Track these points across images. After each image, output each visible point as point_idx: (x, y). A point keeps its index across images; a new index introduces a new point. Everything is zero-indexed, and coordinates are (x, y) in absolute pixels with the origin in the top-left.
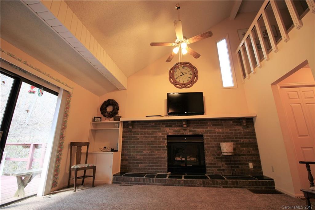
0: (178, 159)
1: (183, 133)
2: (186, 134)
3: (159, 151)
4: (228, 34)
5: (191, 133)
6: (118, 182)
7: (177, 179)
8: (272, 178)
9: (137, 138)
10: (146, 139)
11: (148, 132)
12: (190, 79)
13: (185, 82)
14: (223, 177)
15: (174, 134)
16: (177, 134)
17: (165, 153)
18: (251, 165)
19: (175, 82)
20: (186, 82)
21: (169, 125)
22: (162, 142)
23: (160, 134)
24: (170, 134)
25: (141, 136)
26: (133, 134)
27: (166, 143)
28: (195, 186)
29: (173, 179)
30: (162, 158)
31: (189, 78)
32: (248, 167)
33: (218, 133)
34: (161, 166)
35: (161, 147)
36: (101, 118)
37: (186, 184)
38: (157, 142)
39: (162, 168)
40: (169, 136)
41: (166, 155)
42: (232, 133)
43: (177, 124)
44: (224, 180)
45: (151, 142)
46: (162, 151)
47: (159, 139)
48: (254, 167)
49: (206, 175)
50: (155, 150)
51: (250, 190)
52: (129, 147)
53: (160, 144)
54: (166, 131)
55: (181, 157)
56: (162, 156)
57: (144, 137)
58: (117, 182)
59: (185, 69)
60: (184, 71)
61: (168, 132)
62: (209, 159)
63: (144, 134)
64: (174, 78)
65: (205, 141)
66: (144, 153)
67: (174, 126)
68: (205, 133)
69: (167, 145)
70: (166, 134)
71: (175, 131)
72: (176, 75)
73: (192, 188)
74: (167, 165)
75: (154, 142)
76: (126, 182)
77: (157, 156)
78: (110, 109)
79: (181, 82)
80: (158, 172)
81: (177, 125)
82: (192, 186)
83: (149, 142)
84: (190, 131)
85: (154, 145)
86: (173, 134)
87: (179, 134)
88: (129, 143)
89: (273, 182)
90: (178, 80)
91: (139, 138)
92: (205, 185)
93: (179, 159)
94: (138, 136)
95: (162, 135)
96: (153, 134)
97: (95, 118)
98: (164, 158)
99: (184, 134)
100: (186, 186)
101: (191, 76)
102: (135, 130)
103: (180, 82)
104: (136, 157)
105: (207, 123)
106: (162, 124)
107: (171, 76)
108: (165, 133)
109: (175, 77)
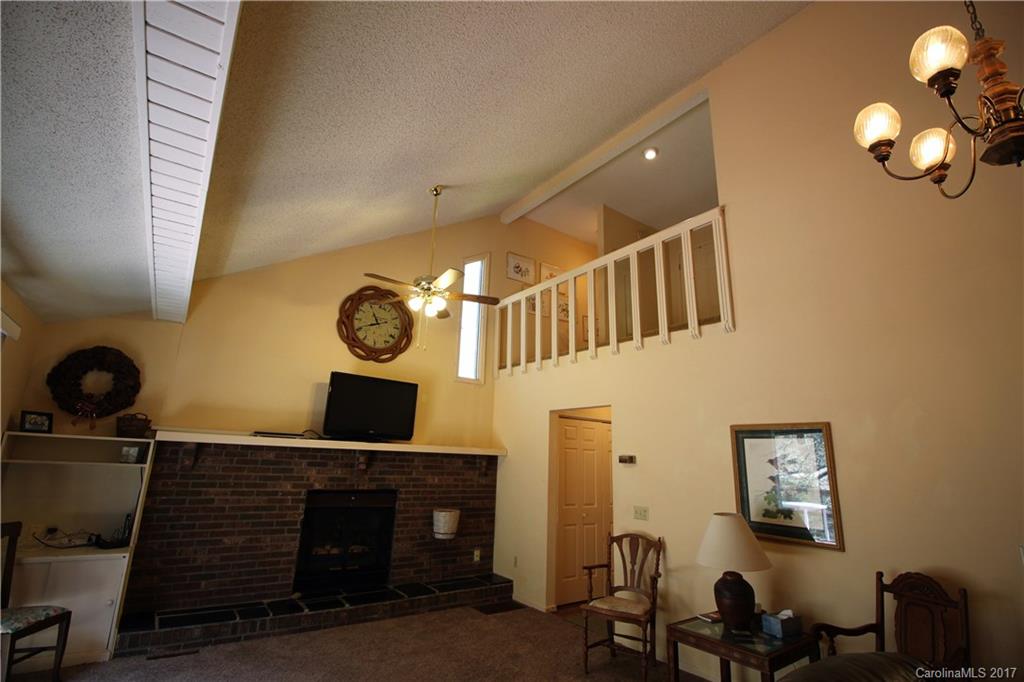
0: (319, 553)
1: (353, 485)
2: (361, 488)
3: (276, 536)
4: (490, 253)
5: (373, 486)
6: (137, 649)
7: (333, 610)
8: (511, 578)
9: (208, 497)
10: (239, 501)
11: (248, 478)
12: (392, 341)
13: (378, 346)
14: (429, 586)
15: (328, 488)
16: (335, 488)
17: (294, 539)
18: (477, 554)
19: (354, 340)
20: (380, 345)
21: (319, 461)
22: (288, 508)
23: (289, 487)
24: (317, 486)
25: (223, 490)
26: (194, 485)
27: (301, 511)
28: (372, 620)
29: (320, 611)
30: (283, 555)
31: (391, 336)
32: (472, 559)
33: (431, 486)
34: (275, 579)
35: (285, 524)
36: (50, 417)
37: (353, 619)
38: (274, 508)
39: (280, 582)
40: (313, 494)
41: (294, 546)
42: (457, 486)
43: (342, 459)
44: (432, 595)
45: (257, 508)
46: (286, 534)
47: (281, 501)
48: (481, 558)
49: (391, 587)
50: (265, 532)
51: (476, 608)
52: (172, 527)
53: (285, 516)
54: (308, 479)
55: (328, 547)
56: (284, 550)
57: (233, 493)
58: (133, 649)
59: (384, 309)
60: (381, 314)
61: (311, 481)
62: (400, 548)
63: (235, 484)
64: (352, 326)
65: (399, 505)
66: (224, 543)
67: (332, 463)
68: (404, 486)
69: (302, 517)
70: (304, 486)
71: (331, 479)
72: (360, 320)
73: (368, 624)
74: (293, 575)
75: (264, 508)
76: (169, 645)
77: (268, 550)
78: (96, 382)
79: (369, 342)
80: (265, 596)
81: (340, 461)
82: (366, 621)
83: (248, 509)
84: (371, 480)
85: (263, 520)
86: (325, 486)
87: (342, 488)
88: (171, 514)
89: (512, 586)
90: (361, 335)
91: (212, 497)
92: (394, 613)
93: (322, 552)
94: (211, 490)
95: (294, 487)
96: (265, 486)
97: (29, 417)
98: (289, 554)
99: (356, 487)
100: (353, 623)
101: (396, 333)
102: (202, 473)
103: (366, 342)
104: (195, 560)
105: (413, 461)
106: (299, 458)
107: (345, 320)
108: (305, 482)
109: (357, 324)
